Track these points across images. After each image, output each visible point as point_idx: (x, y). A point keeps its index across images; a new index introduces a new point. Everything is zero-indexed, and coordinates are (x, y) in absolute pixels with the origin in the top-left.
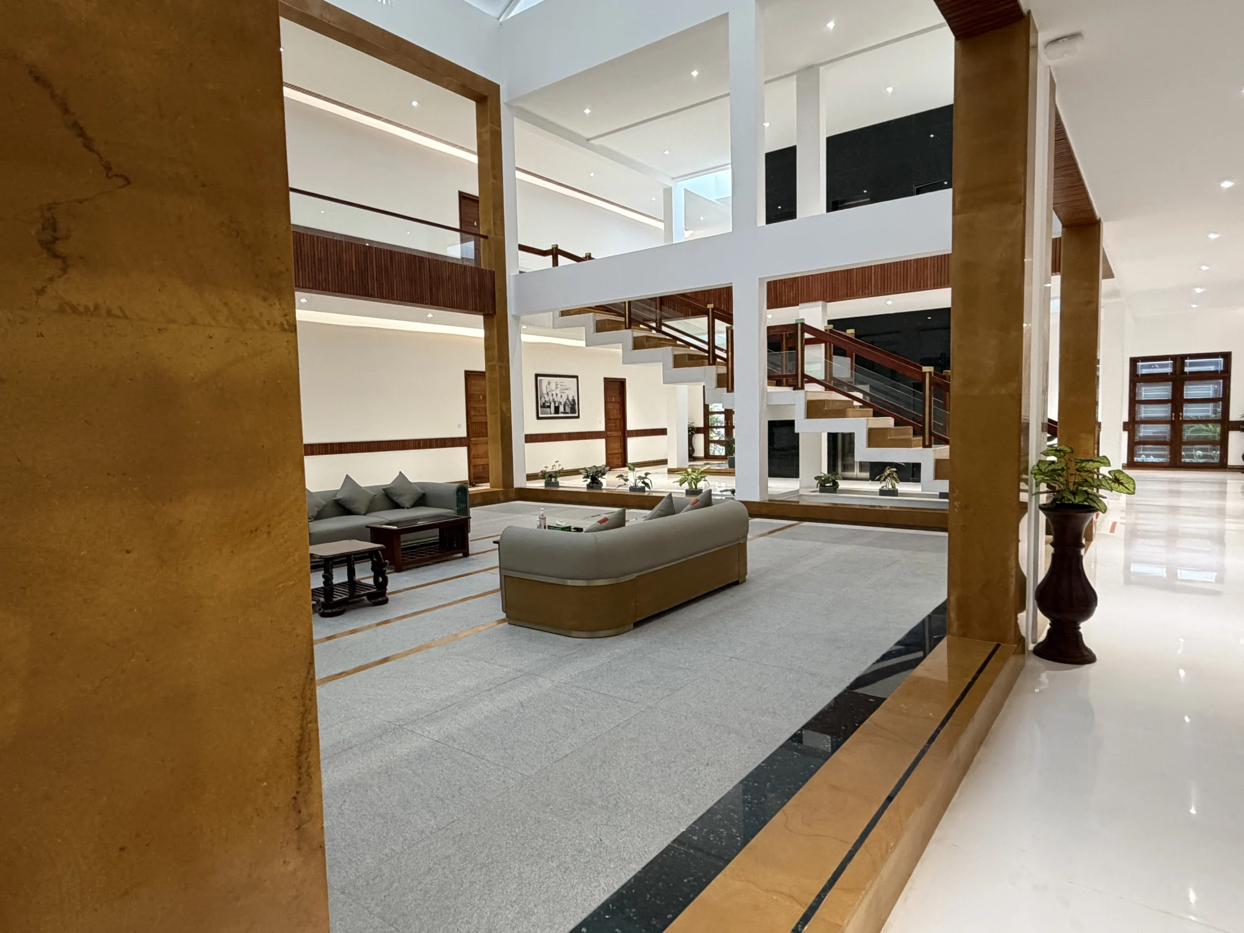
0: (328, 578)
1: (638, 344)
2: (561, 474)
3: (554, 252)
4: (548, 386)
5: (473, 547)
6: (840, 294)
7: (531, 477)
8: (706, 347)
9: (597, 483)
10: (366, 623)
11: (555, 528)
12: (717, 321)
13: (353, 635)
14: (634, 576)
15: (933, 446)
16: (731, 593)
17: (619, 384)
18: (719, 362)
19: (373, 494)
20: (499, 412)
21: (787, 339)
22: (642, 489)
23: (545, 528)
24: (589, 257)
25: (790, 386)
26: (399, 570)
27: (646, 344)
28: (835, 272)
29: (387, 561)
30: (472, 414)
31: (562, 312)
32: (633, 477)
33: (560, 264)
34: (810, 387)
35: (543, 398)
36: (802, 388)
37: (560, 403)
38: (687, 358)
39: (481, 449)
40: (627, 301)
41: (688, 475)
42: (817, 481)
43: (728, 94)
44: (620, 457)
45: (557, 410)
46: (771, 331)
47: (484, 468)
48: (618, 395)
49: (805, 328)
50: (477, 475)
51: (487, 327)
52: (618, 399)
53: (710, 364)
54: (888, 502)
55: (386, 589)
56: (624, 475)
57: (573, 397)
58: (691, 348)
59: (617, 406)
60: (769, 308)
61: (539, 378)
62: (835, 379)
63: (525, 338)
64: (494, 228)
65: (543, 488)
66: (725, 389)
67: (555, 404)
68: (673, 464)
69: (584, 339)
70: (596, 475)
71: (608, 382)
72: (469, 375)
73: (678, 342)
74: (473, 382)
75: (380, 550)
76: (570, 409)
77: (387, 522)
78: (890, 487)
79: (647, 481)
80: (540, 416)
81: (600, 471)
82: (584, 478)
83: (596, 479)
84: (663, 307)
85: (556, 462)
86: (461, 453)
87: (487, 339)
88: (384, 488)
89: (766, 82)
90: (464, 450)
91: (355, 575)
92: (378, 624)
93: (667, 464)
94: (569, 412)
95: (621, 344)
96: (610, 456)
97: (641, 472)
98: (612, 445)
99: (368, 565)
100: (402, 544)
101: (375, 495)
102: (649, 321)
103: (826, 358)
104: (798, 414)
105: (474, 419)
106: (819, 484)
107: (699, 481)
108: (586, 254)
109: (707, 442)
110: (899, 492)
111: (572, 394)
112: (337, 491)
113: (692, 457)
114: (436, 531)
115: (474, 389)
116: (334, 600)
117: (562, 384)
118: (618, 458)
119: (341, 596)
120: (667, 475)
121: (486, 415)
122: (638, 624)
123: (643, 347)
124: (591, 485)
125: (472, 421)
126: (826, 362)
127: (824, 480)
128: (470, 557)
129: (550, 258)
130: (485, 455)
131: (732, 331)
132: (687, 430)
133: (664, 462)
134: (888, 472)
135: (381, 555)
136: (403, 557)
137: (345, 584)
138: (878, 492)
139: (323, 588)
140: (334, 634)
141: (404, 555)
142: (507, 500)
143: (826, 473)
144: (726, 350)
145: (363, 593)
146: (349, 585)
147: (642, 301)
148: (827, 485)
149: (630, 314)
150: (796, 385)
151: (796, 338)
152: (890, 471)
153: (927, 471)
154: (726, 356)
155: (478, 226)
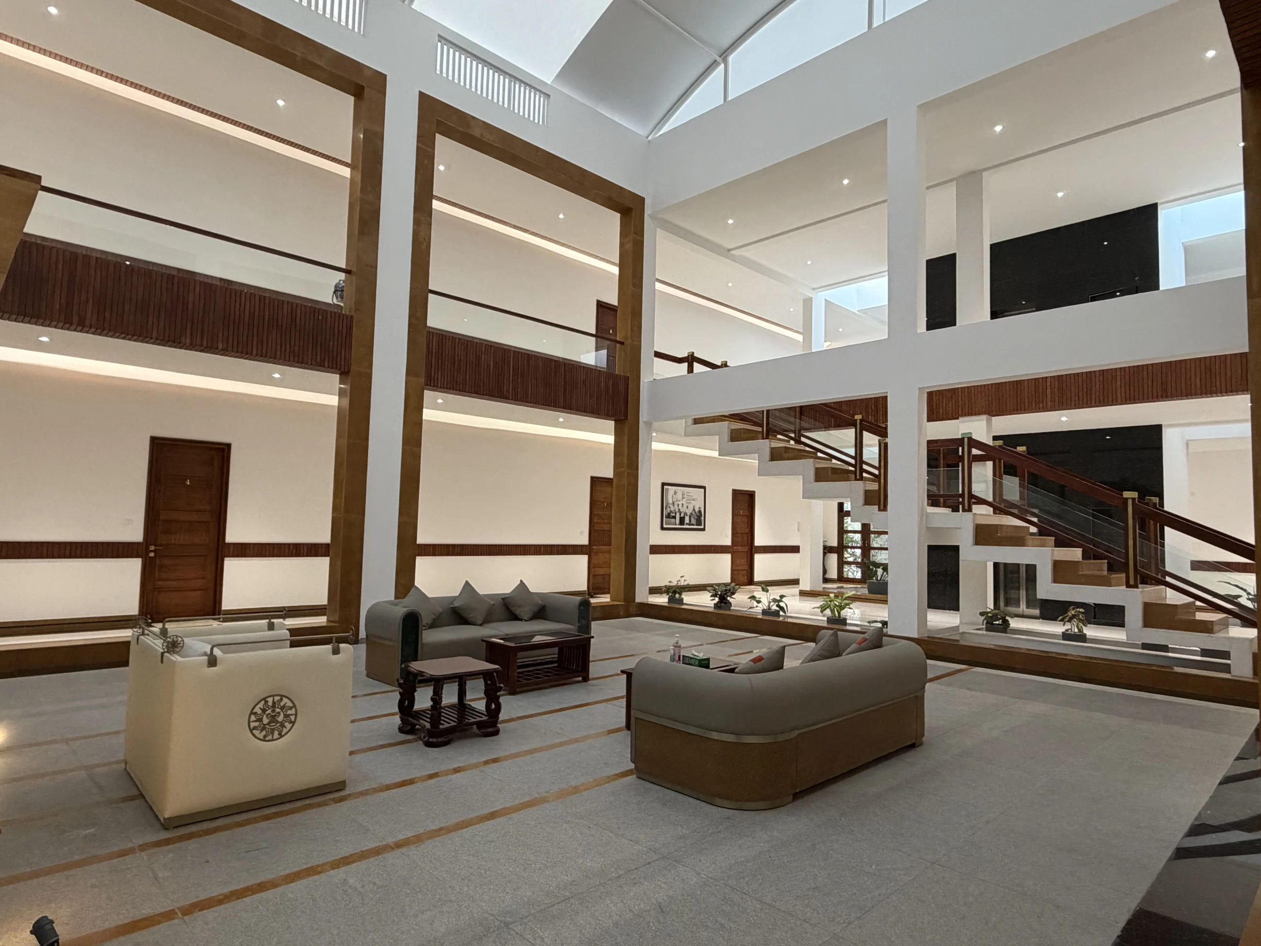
0: (437, 698)
1: (776, 455)
2: (686, 589)
3: (690, 359)
4: (674, 496)
5: (594, 669)
7: (654, 591)
8: (853, 461)
9: (726, 603)
10: (474, 760)
11: (691, 661)
12: (865, 433)
13: (458, 774)
14: (796, 732)
15: (1140, 586)
17: (747, 496)
18: (865, 477)
19: (492, 603)
20: (625, 520)
21: (945, 456)
22: (776, 614)
23: (679, 660)
24: (725, 365)
25: (949, 507)
26: (513, 693)
27: (786, 455)
28: (1002, 383)
29: (502, 685)
30: (595, 521)
31: (695, 419)
32: (766, 598)
33: (695, 371)
34: (978, 509)
35: (668, 509)
36: (968, 510)
37: (686, 514)
38: (830, 472)
39: (603, 558)
40: (765, 409)
41: (830, 601)
42: (983, 618)
43: (885, 201)
44: (746, 574)
45: (682, 521)
46: (931, 445)
47: (604, 579)
48: (747, 508)
49: (972, 442)
50: (597, 585)
51: (618, 434)
52: (747, 512)
53: (856, 479)
54: (1073, 649)
55: (498, 717)
56: (753, 595)
57: (700, 508)
58: (834, 461)
59: (745, 519)
60: (929, 420)
61: (665, 487)
62: (1005, 501)
63: (656, 446)
64: (631, 335)
65: (666, 605)
66: (876, 507)
67: (680, 514)
68: (805, 585)
69: (718, 449)
70: (725, 594)
71: (737, 494)
72: (595, 481)
73: (819, 454)
74: (598, 488)
75: (495, 672)
76: (695, 521)
77: (504, 635)
78: (1076, 630)
79: (782, 604)
80: (665, 526)
81: (728, 590)
82: (711, 596)
83: (725, 598)
84: (802, 417)
85: (682, 577)
86: (581, 562)
87: (617, 445)
88: (503, 597)
89: (928, 188)
90: (583, 560)
91: (466, 696)
92: (486, 763)
93: (798, 583)
94: (695, 523)
95: (757, 455)
96: (736, 573)
97: (775, 592)
98: (738, 562)
99: (480, 684)
100: (519, 661)
101: (494, 604)
102: (788, 431)
103: (994, 475)
104: (964, 539)
105: (597, 527)
106: (985, 621)
107: (843, 609)
108: (722, 362)
109: (841, 563)
110: (1087, 637)
111: (698, 505)
112: (455, 598)
113: (826, 580)
114: (556, 650)
115: (599, 496)
116: (441, 727)
117: (689, 494)
118: (744, 576)
119: (449, 723)
120: (798, 597)
121: (611, 523)
122: (796, 796)
123: (781, 458)
124: (719, 605)
126: (994, 481)
127: (991, 617)
128: (590, 682)
129: (686, 364)
130: (608, 564)
131: (886, 445)
132: (822, 548)
133: (796, 582)
134: (1073, 613)
135: (496, 678)
136: (518, 677)
137: (454, 707)
138: (1059, 635)
139: (430, 711)
140: (437, 771)
141: (520, 675)
142: (628, 615)
143: (992, 608)
144: (877, 465)
145: (473, 720)
146: (458, 709)
147: (781, 410)
148: (994, 623)
149: (768, 424)
150: (961, 506)
151: (960, 454)
152: (1075, 612)
153: (1134, 615)
154: (876, 472)
155: (615, 333)
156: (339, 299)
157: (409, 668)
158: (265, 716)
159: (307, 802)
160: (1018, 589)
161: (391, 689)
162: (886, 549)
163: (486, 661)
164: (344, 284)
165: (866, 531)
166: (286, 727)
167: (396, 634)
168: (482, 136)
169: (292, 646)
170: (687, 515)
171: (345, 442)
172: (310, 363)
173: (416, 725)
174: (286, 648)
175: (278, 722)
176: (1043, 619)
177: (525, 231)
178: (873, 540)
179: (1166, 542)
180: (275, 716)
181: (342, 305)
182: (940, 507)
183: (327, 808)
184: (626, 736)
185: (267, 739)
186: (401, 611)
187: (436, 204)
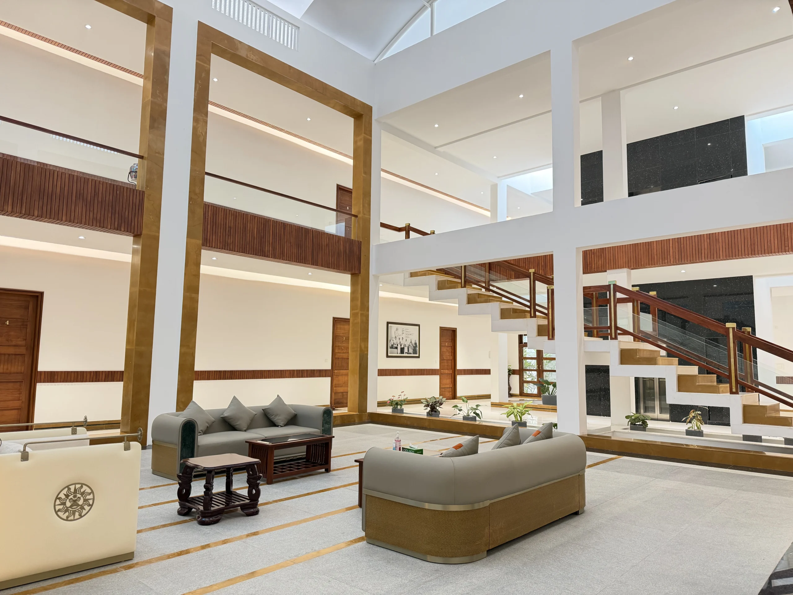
0: (208, 488)
1: (471, 300)
2: (406, 402)
3: (407, 229)
4: (396, 332)
5: (334, 463)
6: (643, 263)
7: (381, 404)
8: (528, 304)
9: (435, 412)
10: (239, 533)
11: (408, 450)
12: (537, 282)
13: (225, 545)
14: (487, 503)
15: (740, 393)
16: (574, 524)
17: (451, 331)
18: (538, 316)
19: (254, 413)
21: (597, 298)
22: (474, 419)
23: (400, 450)
24: (433, 233)
25: (601, 337)
26: (270, 482)
27: (479, 300)
29: (261, 475)
30: (336, 351)
31: (411, 273)
32: (466, 408)
33: (410, 237)
34: (622, 338)
35: (392, 341)
36: (616, 338)
38: (512, 312)
39: (342, 379)
40: (463, 265)
41: (514, 409)
42: (629, 420)
43: (550, 111)
44: (451, 391)
45: (402, 351)
46: (586, 290)
47: (343, 396)
48: (451, 340)
49: (616, 288)
50: (337, 400)
51: (354, 284)
52: (450, 344)
53: (531, 317)
54: (694, 442)
55: (257, 501)
56: (458, 405)
57: (415, 341)
58: (515, 303)
59: (450, 349)
60: (584, 273)
61: (389, 325)
62: (642, 332)
63: (382, 294)
64: (363, 209)
65: (391, 414)
66: (547, 337)
67: (401, 346)
68: (495, 399)
69: (428, 296)
70: (435, 405)
71: (443, 330)
72: (336, 321)
73: (504, 299)
74: (339, 326)
75: (256, 464)
76: (412, 350)
77: (263, 437)
78: (696, 428)
79: (478, 412)
80: (389, 355)
81: (438, 402)
82: (425, 406)
83: (435, 408)
84: (491, 271)
85: (402, 392)
87: (353, 292)
88: (264, 408)
89: (581, 102)
90: (327, 381)
91: (232, 486)
92: (248, 536)
93: (490, 398)
94: (412, 353)
95: (457, 300)
96: (443, 390)
97: (473, 403)
98: (445, 381)
99: (244, 476)
100: (275, 458)
101: (256, 415)
102: (480, 282)
103: (634, 312)
104: (613, 361)
105: (338, 355)
106: (630, 423)
107: (524, 414)
108: (431, 231)
109: (522, 382)
110: (705, 433)
111: (415, 339)
112: (225, 410)
113: (511, 395)
114: (304, 448)
115: (340, 332)
116: (212, 509)
117: (407, 330)
118: (449, 392)
119: (218, 506)
120: (491, 407)
121: (348, 352)
122: (490, 552)
123: (476, 302)
124: (430, 413)
125: (336, 357)
126: (633, 316)
127: (634, 419)
128: (331, 473)
129: (404, 233)
130: (346, 384)
131: (553, 290)
132: (507, 371)
133: (488, 397)
134: (693, 415)
135: (256, 469)
136: (275, 470)
137: (223, 493)
138: (684, 432)
139: (203, 497)
140: (209, 543)
141: (276, 469)
142: (361, 422)
143: (635, 413)
144: (547, 307)
145: (238, 503)
146: (226, 495)
147: (475, 266)
148: (636, 424)
149: (465, 276)
150: (609, 336)
151: (608, 298)
152: (695, 414)
153: (736, 416)
154: (546, 311)
155: (351, 209)
156: (134, 178)
157: (187, 463)
158: (68, 500)
159: (102, 569)
160: (654, 400)
161: (172, 483)
162: (555, 371)
163: (249, 456)
164: (137, 167)
165: (540, 357)
166: (84, 509)
167: (176, 438)
168: (247, 56)
169: (91, 444)
170: (406, 346)
171: (137, 289)
172: (109, 227)
173: (192, 509)
174: (87, 445)
175: (78, 505)
176: (672, 421)
177: (281, 130)
178: (546, 365)
179: (758, 361)
180: (76, 500)
181: (136, 183)
182: (594, 337)
183: (118, 574)
184: (358, 514)
185: (69, 519)
186: (181, 419)
187: (211, 108)
